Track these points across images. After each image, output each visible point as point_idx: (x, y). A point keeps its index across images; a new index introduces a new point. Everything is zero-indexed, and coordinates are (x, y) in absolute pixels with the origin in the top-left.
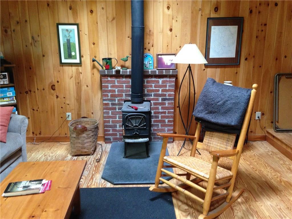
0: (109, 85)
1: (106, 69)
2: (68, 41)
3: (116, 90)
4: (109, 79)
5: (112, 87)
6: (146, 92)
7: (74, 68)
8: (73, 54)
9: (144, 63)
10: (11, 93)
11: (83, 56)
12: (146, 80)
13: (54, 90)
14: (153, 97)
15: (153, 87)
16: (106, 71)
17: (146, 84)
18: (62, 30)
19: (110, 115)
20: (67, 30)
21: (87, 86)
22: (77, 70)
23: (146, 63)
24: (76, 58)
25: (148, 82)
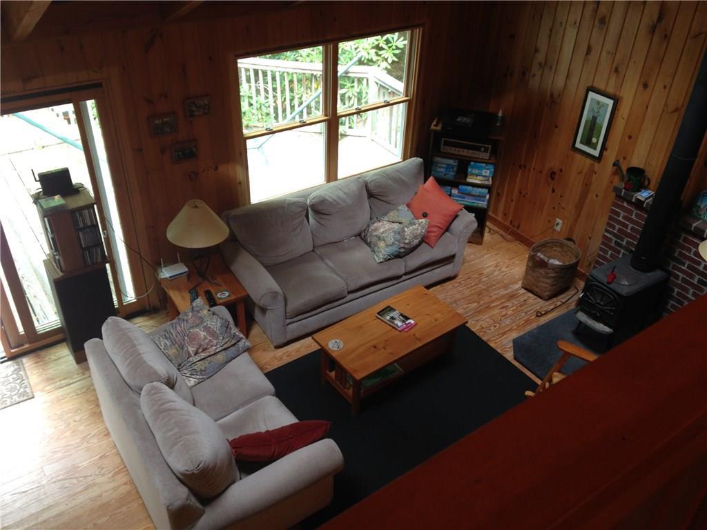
0: (622, 214)
1: (625, 188)
2: (594, 119)
3: (630, 226)
4: (625, 204)
5: (624, 217)
6: (676, 255)
7: (588, 161)
8: (594, 140)
9: (699, 204)
10: (488, 171)
11: (606, 150)
12: (683, 235)
13: (553, 179)
14: (685, 268)
15: (692, 253)
16: (624, 191)
17: (681, 241)
18: (592, 99)
19: (608, 256)
20: (598, 103)
21: (597, 196)
22: (592, 165)
23: (702, 207)
24: (595, 148)
25: (686, 240)
